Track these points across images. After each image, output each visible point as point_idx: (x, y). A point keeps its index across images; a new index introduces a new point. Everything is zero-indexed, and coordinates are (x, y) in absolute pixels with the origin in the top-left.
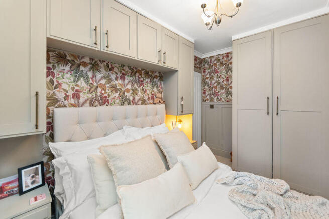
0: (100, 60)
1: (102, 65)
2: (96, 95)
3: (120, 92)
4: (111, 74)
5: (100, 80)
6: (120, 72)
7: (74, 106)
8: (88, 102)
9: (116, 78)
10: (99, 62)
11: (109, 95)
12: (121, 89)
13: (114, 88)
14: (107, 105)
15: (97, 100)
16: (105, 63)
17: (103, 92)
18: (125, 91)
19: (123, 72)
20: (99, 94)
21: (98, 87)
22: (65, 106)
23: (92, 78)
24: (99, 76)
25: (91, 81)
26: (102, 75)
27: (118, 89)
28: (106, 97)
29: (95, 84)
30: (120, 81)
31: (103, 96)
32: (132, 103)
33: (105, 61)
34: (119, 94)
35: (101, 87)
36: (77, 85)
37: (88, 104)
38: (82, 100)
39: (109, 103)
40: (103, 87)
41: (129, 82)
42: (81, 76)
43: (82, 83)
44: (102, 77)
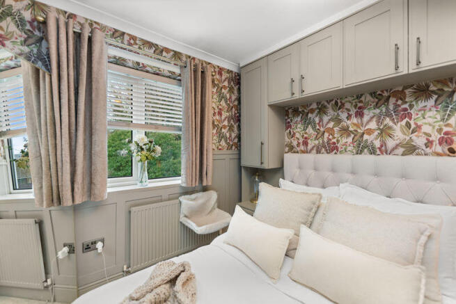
0: (327, 101)
1: (329, 106)
2: (323, 141)
3: (355, 136)
4: (340, 113)
5: (328, 123)
6: (356, 106)
7: (303, 152)
8: (315, 149)
9: (349, 117)
10: (326, 103)
11: (338, 141)
12: (356, 131)
13: (345, 131)
14: (336, 153)
15: (324, 147)
16: (333, 102)
17: (331, 137)
18: (363, 134)
19: (359, 105)
20: (326, 140)
21: (324, 132)
22: (298, 152)
23: (319, 124)
24: (326, 119)
25: (318, 127)
26: (329, 117)
27: (351, 131)
28: (334, 143)
29: (322, 129)
30: (355, 120)
31: (331, 142)
32: (378, 152)
33: (332, 100)
34: (353, 139)
35: (328, 132)
36: (306, 133)
37: (314, 151)
38: (310, 147)
39: (337, 151)
40: (331, 131)
41: (372, 118)
42: (309, 123)
43: (310, 130)
44: (330, 120)
